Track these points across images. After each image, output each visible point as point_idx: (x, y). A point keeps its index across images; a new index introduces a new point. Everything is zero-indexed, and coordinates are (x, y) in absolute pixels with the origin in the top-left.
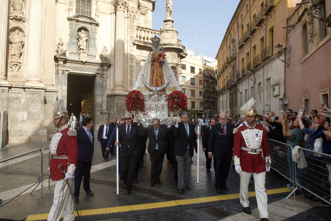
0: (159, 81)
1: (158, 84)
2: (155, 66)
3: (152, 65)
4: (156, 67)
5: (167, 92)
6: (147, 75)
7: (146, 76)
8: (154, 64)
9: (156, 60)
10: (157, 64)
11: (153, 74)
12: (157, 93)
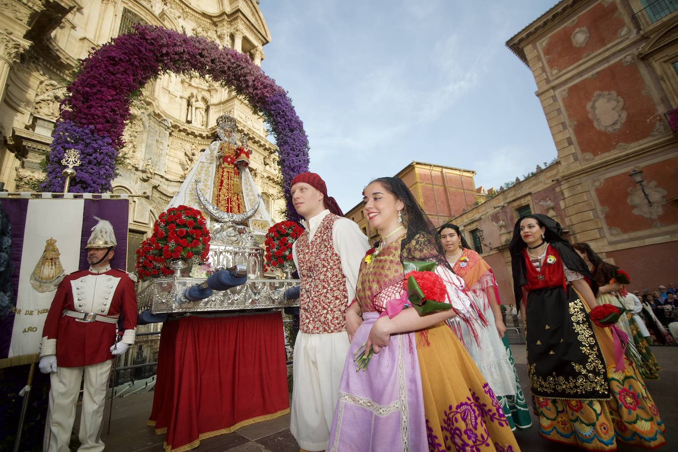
0: (234, 204)
1: (231, 209)
2: (225, 170)
3: (218, 167)
4: (228, 172)
5: (251, 228)
6: (206, 186)
7: (204, 187)
8: (223, 166)
9: (229, 159)
10: (229, 168)
11: (221, 185)
12: (233, 226)
